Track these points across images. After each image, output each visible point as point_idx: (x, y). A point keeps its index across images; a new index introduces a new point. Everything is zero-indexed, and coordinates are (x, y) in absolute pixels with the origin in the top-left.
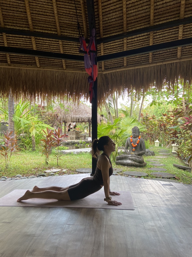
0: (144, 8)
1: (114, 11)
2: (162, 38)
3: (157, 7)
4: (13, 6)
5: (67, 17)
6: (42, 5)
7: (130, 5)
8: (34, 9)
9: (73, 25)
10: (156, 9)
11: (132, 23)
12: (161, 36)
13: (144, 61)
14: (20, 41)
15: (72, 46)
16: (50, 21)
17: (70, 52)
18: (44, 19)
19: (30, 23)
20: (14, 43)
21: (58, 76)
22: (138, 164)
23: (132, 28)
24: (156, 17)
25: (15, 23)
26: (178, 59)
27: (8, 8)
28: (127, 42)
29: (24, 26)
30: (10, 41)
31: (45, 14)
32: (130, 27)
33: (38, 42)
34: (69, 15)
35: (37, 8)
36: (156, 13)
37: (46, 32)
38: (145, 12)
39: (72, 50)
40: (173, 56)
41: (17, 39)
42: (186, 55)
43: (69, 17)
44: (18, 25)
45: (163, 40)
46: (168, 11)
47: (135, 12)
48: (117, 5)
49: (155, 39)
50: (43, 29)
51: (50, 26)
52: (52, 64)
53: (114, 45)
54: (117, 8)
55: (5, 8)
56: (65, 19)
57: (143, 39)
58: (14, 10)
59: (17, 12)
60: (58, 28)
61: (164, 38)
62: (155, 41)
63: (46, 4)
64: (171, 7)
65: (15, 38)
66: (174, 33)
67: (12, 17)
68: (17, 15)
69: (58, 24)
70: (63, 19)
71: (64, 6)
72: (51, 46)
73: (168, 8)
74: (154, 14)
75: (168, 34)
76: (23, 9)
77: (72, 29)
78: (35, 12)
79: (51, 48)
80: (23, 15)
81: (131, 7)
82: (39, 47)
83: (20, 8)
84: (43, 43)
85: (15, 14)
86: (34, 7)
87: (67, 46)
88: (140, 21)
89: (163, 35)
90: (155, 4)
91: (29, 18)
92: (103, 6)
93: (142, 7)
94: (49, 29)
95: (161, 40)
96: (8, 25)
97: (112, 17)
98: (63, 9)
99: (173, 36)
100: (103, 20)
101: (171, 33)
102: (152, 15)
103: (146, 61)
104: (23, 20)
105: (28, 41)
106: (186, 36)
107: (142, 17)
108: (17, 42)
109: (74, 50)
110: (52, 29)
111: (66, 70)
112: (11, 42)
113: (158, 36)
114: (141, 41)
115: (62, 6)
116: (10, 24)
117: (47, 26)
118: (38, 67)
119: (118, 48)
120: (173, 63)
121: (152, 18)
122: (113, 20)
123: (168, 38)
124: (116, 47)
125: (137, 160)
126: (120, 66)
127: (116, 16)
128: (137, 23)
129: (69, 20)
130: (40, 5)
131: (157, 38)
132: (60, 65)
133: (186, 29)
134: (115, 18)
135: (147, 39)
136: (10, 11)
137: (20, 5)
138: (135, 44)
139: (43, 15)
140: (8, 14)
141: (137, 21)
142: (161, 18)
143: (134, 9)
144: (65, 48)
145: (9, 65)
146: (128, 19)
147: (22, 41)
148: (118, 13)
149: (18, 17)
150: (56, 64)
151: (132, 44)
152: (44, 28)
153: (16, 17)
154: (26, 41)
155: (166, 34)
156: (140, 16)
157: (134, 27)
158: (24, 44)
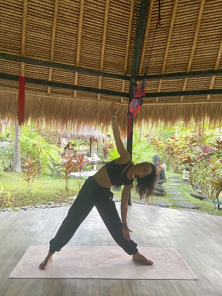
0: (183, 57)
1: (156, 56)
2: (195, 83)
3: (195, 58)
4: (65, 45)
5: (111, 57)
6: (92, 46)
7: (171, 54)
8: (84, 49)
9: (115, 64)
10: (194, 59)
11: (169, 67)
12: (195, 80)
13: (175, 99)
14: (64, 74)
15: (110, 81)
16: (95, 59)
17: (107, 85)
18: (91, 57)
19: (78, 60)
20: (57, 76)
21: (90, 105)
22: (160, 193)
23: (169, 71)
24: (193, 66)
25: (63, 59)
26: (207, 101)
27: (60, 46)
28: (163, 82)
29: (71, 62)
30: (54, 73)
31: (93, 53)
32: (168, 71)
33: (80, 76)
34: (114, 55)
35: (87, 48)
36: (194, 62)
37: (90, 68)
38: (184, 61)
39: (109, 84)
40: (203, 97)
41: (62, 73)
42: (214, 98)
43: (113, 57)
44: (66, 61)
45: (196, 84)
46: (204, 62)
47: (175, 59)
48: (160, 51)
49: (189, 82)
50: (87, 66)
51: (95, 64)
52: (88, 95)
53: (150, 83)
54: (159, 54)
55: (58, 46)
56: (109, 58)
57: (178, 81)
58: (65, 48)
59: (68, 50)
60: (102, 65)
61: (197, 82)
62: (189, 84)
63: (96, 45)
64: (208, 59)
65: (60, 72)
66: (207, 79)
67: (63, 54)
68: (67, 52)
69: (102, 63)
70: (108, 58)
71: (111, 48)
72: (91, 80)
73: (205, 60)
74: (192, 62)
75: (201, 80)
76: (74, 48)
77: (114, 67)
78: (84, 51)
79: (91, 82)
80: (72, 53)
81: (171, 55)
82: (80, 80)
83: (71, 47)
84: (84, 77)
85: (66, 52)
86: (84, 47)
87: (105, 80)
88: (177, 66)
89: (197, 80)
90: (195, 56)
91: (78, 57)
92: (146, 51)
93: (182, 56)
94: (93, 66)
95: (194, 84)
96: (57, 60)
97: (152, 61)
98: (110, 50)
99: (206, 82)
100: (144, 62)
101: (204, 80)
102: (190, 64)
103: (177, 99)
104: (72, 57)
105: (71, 75)
106: (217, 83)
107: (180, 64)
108: (61, 75)
109: (111, 84)
110: (96, 66)
111: (99, 101)
112: (55, 75)
113: (192, 81)
114: (175, 82)
115: (109, 48)
116: (59, 59)
117: (92, 63)
118: (74, 98)
119: (153, 86)
120: (202, 104)
121: (189, 66)
122: (153, 63)
123: (201, 83)
124: (151, 85)
125: (159, 189)
126: (151, 100)
127: (156, 60)
128: (175, 68)
129: (113, 59)
130: (90, 46)
131: (191, 82)
132: (95, 96)
133: (218, 78)
134: (155, 62)
135: (181, 82)
136: (62, 49)
137: (72, 44)
138: (170, 84)
139: (90, 54)
140: (59, 51)
141: (175, 67)
142: (197, 66)
143: (174, 57)
144: (104, 82)
145: (48, 95)
146: (167, 64)
147: (66, 74)
148: (158, 58)
149: (67, 54)
150: (91, 95)
151: (167, 84)
152: (89, 65)
153: (66, 54)
154: (69, 75)
155: (200, 80)
156: (178, 63)
157: (171, 71)
158: (66, 77)
